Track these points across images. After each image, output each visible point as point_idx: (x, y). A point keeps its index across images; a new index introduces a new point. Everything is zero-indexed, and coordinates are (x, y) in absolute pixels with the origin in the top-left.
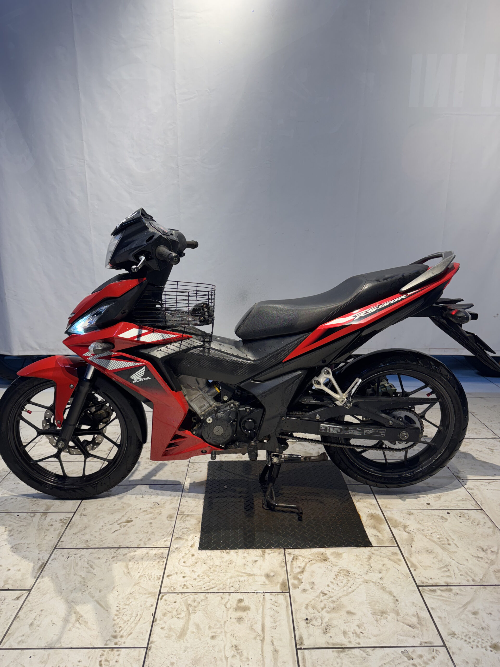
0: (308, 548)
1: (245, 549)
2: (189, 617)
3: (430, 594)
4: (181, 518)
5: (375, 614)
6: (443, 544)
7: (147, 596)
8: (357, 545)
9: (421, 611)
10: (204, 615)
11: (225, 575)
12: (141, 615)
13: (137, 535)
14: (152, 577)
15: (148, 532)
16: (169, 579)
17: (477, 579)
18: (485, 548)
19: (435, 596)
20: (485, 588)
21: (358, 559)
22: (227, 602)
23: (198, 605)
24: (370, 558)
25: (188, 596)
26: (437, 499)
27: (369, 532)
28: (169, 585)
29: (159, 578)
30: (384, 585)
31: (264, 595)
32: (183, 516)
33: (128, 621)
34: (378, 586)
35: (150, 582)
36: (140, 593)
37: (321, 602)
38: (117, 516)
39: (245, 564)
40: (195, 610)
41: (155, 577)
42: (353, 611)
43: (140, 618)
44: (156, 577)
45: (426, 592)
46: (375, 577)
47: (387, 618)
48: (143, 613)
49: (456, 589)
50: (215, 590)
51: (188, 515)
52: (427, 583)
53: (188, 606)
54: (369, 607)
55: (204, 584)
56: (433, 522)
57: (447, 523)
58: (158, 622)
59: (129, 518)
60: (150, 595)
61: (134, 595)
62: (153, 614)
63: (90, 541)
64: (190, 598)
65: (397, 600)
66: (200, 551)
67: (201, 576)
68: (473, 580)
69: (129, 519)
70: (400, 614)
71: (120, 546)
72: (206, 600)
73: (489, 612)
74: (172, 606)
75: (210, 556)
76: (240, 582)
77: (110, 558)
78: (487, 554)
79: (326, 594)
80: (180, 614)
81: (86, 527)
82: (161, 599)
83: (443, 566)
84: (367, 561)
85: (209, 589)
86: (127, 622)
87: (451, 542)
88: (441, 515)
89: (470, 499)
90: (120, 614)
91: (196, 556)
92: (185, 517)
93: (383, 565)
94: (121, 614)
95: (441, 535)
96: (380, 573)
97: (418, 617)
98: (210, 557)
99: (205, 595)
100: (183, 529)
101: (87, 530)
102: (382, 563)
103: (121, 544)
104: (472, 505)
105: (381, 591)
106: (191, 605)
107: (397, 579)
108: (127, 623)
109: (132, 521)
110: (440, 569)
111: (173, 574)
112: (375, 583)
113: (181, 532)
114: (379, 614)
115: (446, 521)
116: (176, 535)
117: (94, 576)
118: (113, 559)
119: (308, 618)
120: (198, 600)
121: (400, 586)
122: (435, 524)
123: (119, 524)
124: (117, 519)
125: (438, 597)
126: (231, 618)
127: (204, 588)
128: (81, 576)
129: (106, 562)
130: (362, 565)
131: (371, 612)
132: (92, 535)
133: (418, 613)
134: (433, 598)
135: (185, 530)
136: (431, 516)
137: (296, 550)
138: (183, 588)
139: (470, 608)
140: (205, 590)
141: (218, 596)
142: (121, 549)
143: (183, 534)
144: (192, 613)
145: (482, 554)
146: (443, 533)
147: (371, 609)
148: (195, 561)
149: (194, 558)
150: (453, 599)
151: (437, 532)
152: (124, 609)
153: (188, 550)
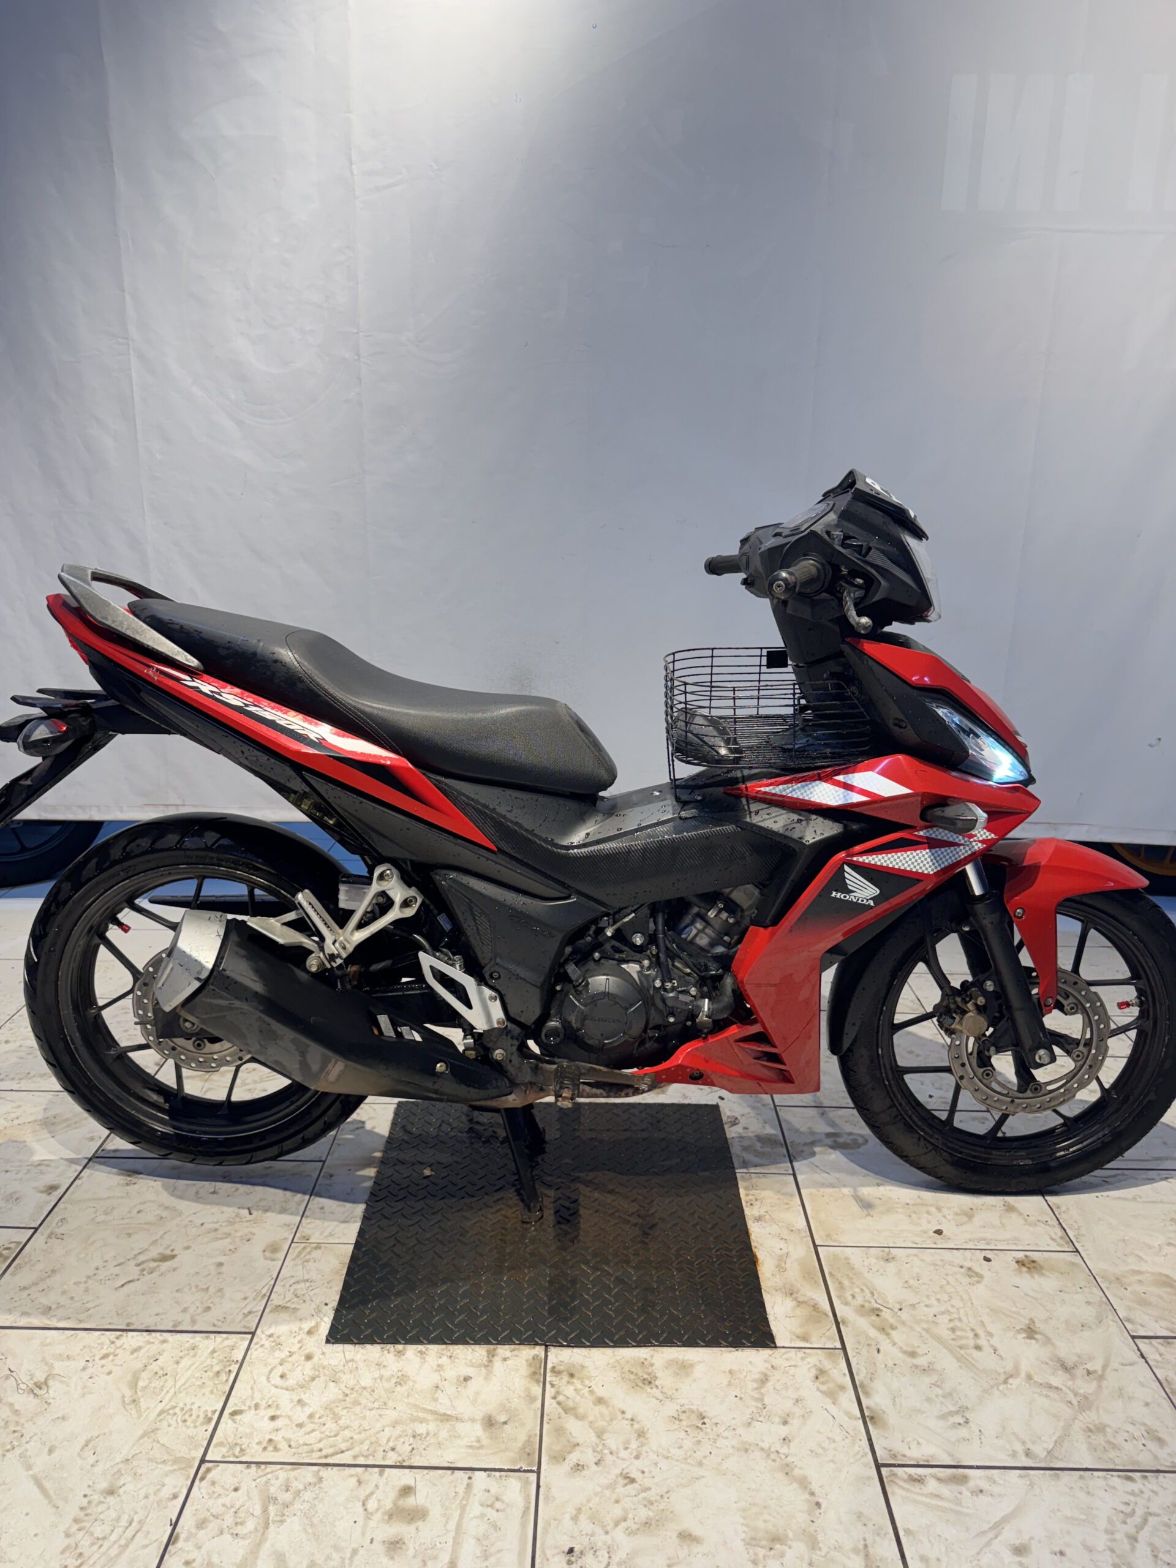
0: (607, 1346)
1: (446, 1343)
2: (263, 1533)
3: (907, 1490)
4: (300, 1253)
5: (753, 1542)
6: (961, 1347)
7: (168, 1468)
8: (736, 1343)
9: (878, 1539)
10: (305, 1530)
11: (380, 1415)
12: (140, 1522)
13: (179, 1295)
14: (191, 1415)
15: (207, 1289)
16: (234, 1421)
17: (1039, 1450)
18: (1070, 1364)
19: (921, 1494)
20: (1057, 1476)
21: (733, 1381)
22: (372, 1493)
23: (294, 1498)
24: (764, 1380)
25: (272, 1472)
26: (965, 1219)
27: (773, 1307)
28: (230, 1440)
29: (210, 1419)
30: (790, 1459)
31: (470, 1478)
32: (304, 1248)
33: (104, 1538)
34: (774, 1461)
35: (184, 1429)
36: (150, 1460)
37: (617, 1502)
38: (140, 1241)
39: (437, 1387)
40: (283, 1515)
41: (198, 1416)
42: (697, 1531)
43: (137, 1532)
44: (202, 1416)
45: (897, 1484)
46: (769, 1433)
47: (782, 1555)
48: (147, 1517)
49: (980, 1478)
50: (346, 1458)
51: (318, 1246)
52: (904, 1456)
53: (269, 1500)
54: (742, 1520)
55: (320, 1441)
56: (945, 1282)
57: (981, 1286)
58: (180, 1544)
59: (168, 1246)
60: (175, 1467)
61: (135, 1463)
62: (174, 1521)
63: (58, 1308)
64: (277, 1478)
65: (818, 1504)
66: (330, 1346)
67: (317, 1416)
68: (1028, 1453)
69: (168, 1252)
70: (821, 1545)
71: (128, 1324)
72: (318, 1486)
73: (1057, 1549)
74: (227, 1501)
75: (352, 1360)
76: (414, 1436)
77: (97, 1358)
78: (1073, 1377)
79: (633, 1481)
80: (242, 1524)
81: (53, 1271)
82: (202, 1479)
83: (953, 1409)
84: (757, 1389)
85: (332, 1455)
86: (100, 1542)
87: (982, 1341)
88: (968, 1264)
89: (1049, 1222)
90: (86, 1518)
91: (315, 1359)
92: (308, 1249)
93: (797, 1401)
94: (90, 1517)
95: (960, 1320)
96: (785, 1423)
97: (867, 1555)
98: (350, 1364)
99: (318, 1471)
100: (298, 1282)
101: (57, 1278)
102: (795, 1396)
103: (134, 1319)
104: (1052, 1239)
105: (780, 1476)
106: (276, 1499)
107: (827, 1442)
108: (101, 1546)
109: (174, 1257)
110: (944, 1417)
111: (246, 1408)
112: (767, 1453)
113: (291, 1291)
114: (764, 1543)
115: (978, 1282)
116: (276, 1300)
117: (46, 1406)
118: (103, 1362)
119: (576, 1549)
120: (297, 1485)
121: (831, 1464)
122: (949, 1289)
123: (138, 1265)
124: (136, 1252)
125: (928, 1500)
126: (372, 1542)
127: (321, 1450)
128: (11, 1405)
129: (84, 1369)
130: (741, 1398)
131: (743, 1536)
132: (64, 1293)
133: (869, 1545)
134: (915, 1501)
135: (302, 1285)
136: (943, 1266)
137: (576, 1350)
138: (265, 1449)
139: (1009, 1535)
140: (320, 1458)
141: (352, 1476)
142: (130, 1334)
143: (296, 1296)
144: (274, 1522)
145: (1058, 1379)
146: (967, 1315)
147: (746, 1529)
148: (311, 1373)
149: (309, 1364)
150: (968, 1507)
151: (948, 1312)
152: (101, 1502)
153: (299, 1342)
